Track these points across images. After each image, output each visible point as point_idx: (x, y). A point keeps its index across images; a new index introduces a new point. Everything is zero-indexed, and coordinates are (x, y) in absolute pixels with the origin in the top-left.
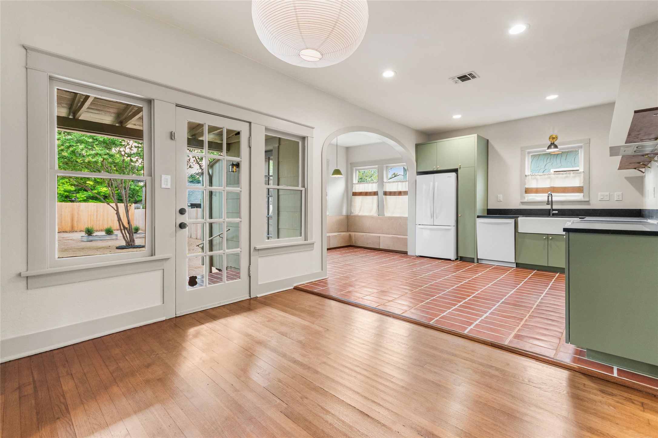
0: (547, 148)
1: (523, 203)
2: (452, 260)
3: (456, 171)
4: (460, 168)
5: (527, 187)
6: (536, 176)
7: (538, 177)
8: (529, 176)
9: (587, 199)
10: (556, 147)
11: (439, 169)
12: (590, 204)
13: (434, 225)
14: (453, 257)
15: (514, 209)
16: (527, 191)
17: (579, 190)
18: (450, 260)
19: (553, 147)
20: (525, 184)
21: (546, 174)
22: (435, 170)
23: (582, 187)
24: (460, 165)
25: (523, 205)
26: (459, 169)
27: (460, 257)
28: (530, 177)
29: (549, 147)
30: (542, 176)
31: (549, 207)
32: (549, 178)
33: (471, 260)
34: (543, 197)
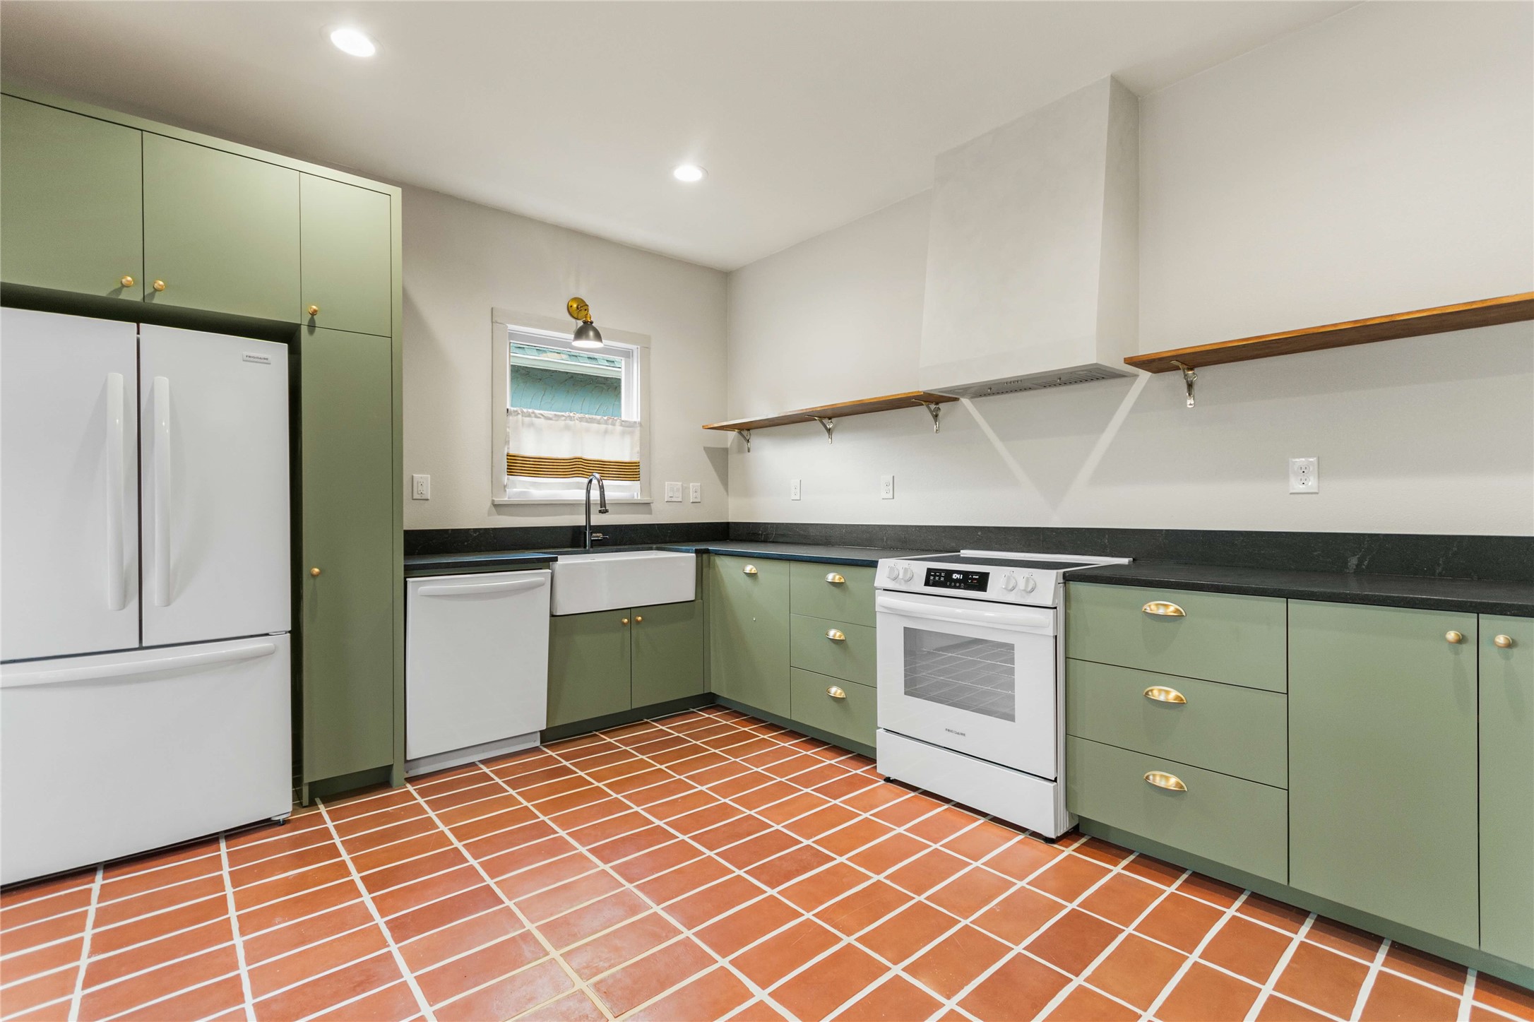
0: (572, 336)
1: (498, 507)
2: (278, 823)
3: (286, 334)
4: (312, 326)
5: (512, 452)
6: (536, 417)
7: (542, 420)
8: (519, 414)
9: (646, 499)
10: (598, 336)
11: (159, 300)
12: (650, 512)
13: (141, 648)
14: (279, 803)
15: (476, 530)
16: (516, 465)
17: (628, 471)
18: (266, 824)
19: (591, 334)
20: (507, 442)
21: (563, 416)
22: (133, 296)
23: (637, 465)
24: (314, 313)
25: (499, 514)
26: (304, 330)
27: (311, 784)
28: (520, 416)
29: (580, 334)
30: (550, 419)
31: (580, 520)
32: (567, 428)
33: (380, 780)
34: (570, 490)
